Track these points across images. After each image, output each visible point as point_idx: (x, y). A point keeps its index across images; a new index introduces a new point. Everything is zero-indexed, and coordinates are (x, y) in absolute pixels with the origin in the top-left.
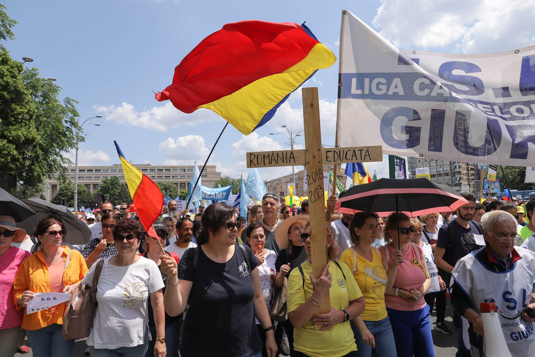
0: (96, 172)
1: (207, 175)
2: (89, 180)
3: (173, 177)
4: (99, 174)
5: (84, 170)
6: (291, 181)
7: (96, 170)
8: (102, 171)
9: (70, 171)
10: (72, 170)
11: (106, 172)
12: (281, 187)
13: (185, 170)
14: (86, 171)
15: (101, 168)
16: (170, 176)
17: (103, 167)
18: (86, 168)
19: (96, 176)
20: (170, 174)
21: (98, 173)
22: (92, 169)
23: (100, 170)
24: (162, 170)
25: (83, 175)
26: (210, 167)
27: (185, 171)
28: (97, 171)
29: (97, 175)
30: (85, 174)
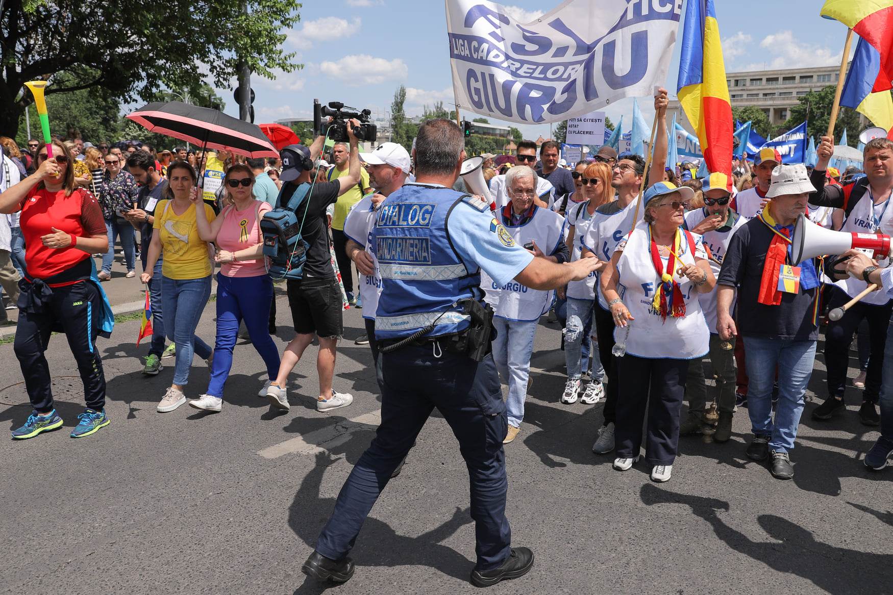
0: (801, 82)
2: (784, 99)
4: (807, 85)
5: (777, 79)
7: (801, 77)
8: (815, 78)
9: (748, 83)
10: (751, 80)
11: (823, 81)
14: (781, 80)
15: (815, 72)
17: (819, 70)
18: (781, 74)
19: (801, 90)
21: (806, 82)
22: (794, 75)
23: (812, 77)
25: (774, 89)
28: (804, 80)
29: (802, 87)
30: (778, 86)
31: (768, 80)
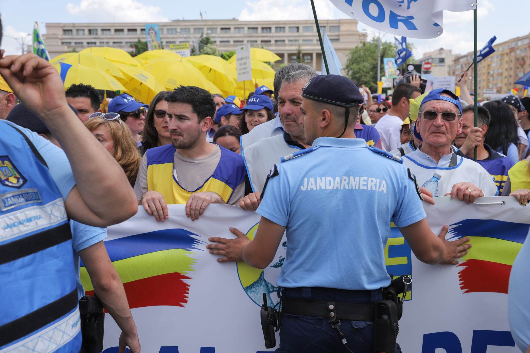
1: (341, 37)
3: (276, 41)
5: (122, 30)
6: (511, 52)
9: (100, 32)
10: (102, 30)
12: (489, 66)
13: (298, 28)
16: (270, 41)
18: (126, 26)
20: (270, 37)
24: (257, 28)
26: (347, 23)
27: (298, 31)
30: (123, 36)
31: (116, 31)
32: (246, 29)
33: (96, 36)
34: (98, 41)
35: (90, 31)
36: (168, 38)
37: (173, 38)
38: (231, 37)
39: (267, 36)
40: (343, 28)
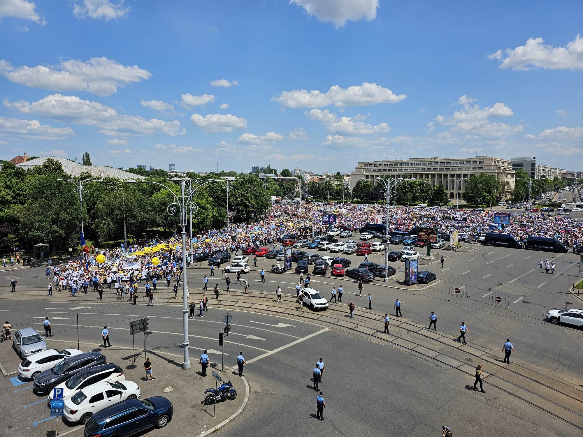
1: (483, 167)
3: (453, 169)
16: (450, 169)
20: (450, 166)
24: (445, 162)
26: (487, 160)
27: (464, 164)
32: (439, 163)
33: (377, 167)
34: (377, 169)
35: (374, 165)
36: (405, 167)
37: (407, 167)
38: (432, 167)
39: (448, 166)
40: (486, 162)
